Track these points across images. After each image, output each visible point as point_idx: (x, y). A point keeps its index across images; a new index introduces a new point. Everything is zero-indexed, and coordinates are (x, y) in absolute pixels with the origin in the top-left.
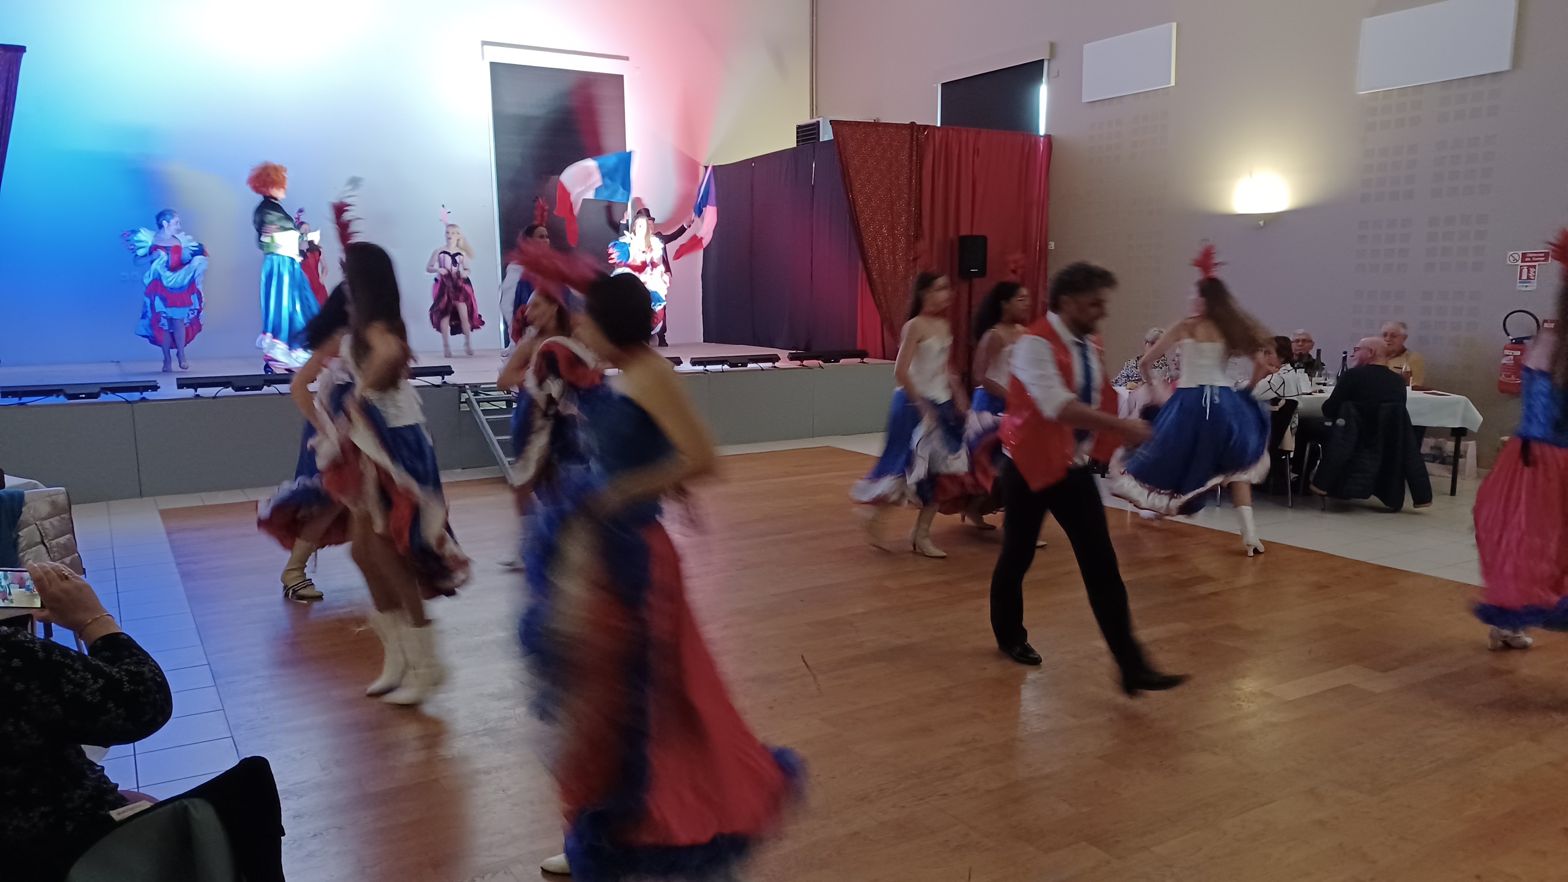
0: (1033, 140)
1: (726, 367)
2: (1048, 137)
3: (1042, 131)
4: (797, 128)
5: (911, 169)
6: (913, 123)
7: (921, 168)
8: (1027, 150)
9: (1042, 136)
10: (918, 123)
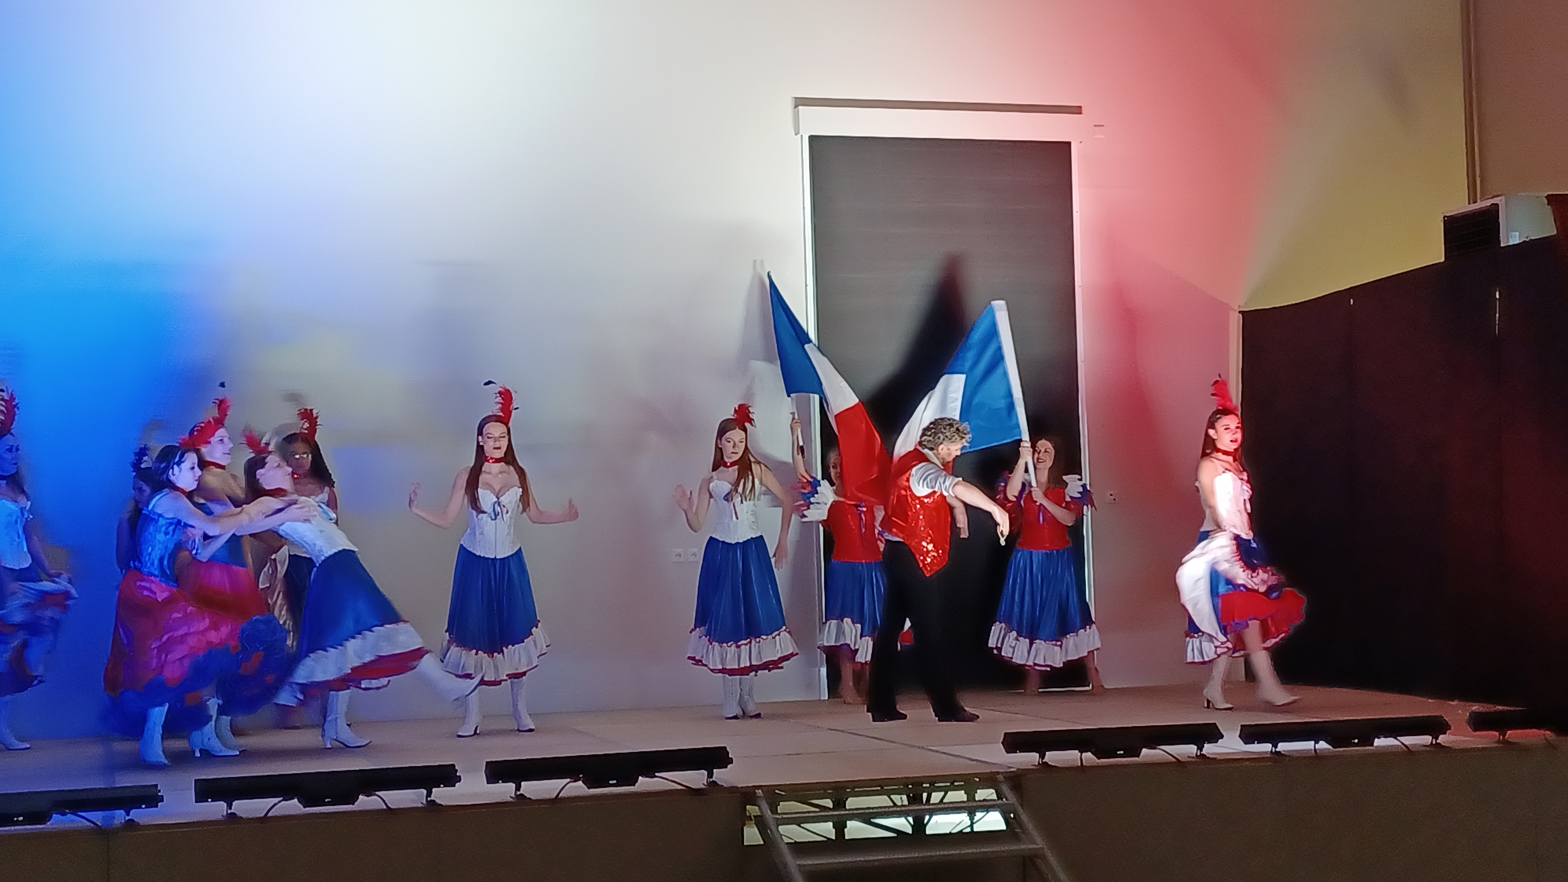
1: (1323, 745)
4: (1444, 223)
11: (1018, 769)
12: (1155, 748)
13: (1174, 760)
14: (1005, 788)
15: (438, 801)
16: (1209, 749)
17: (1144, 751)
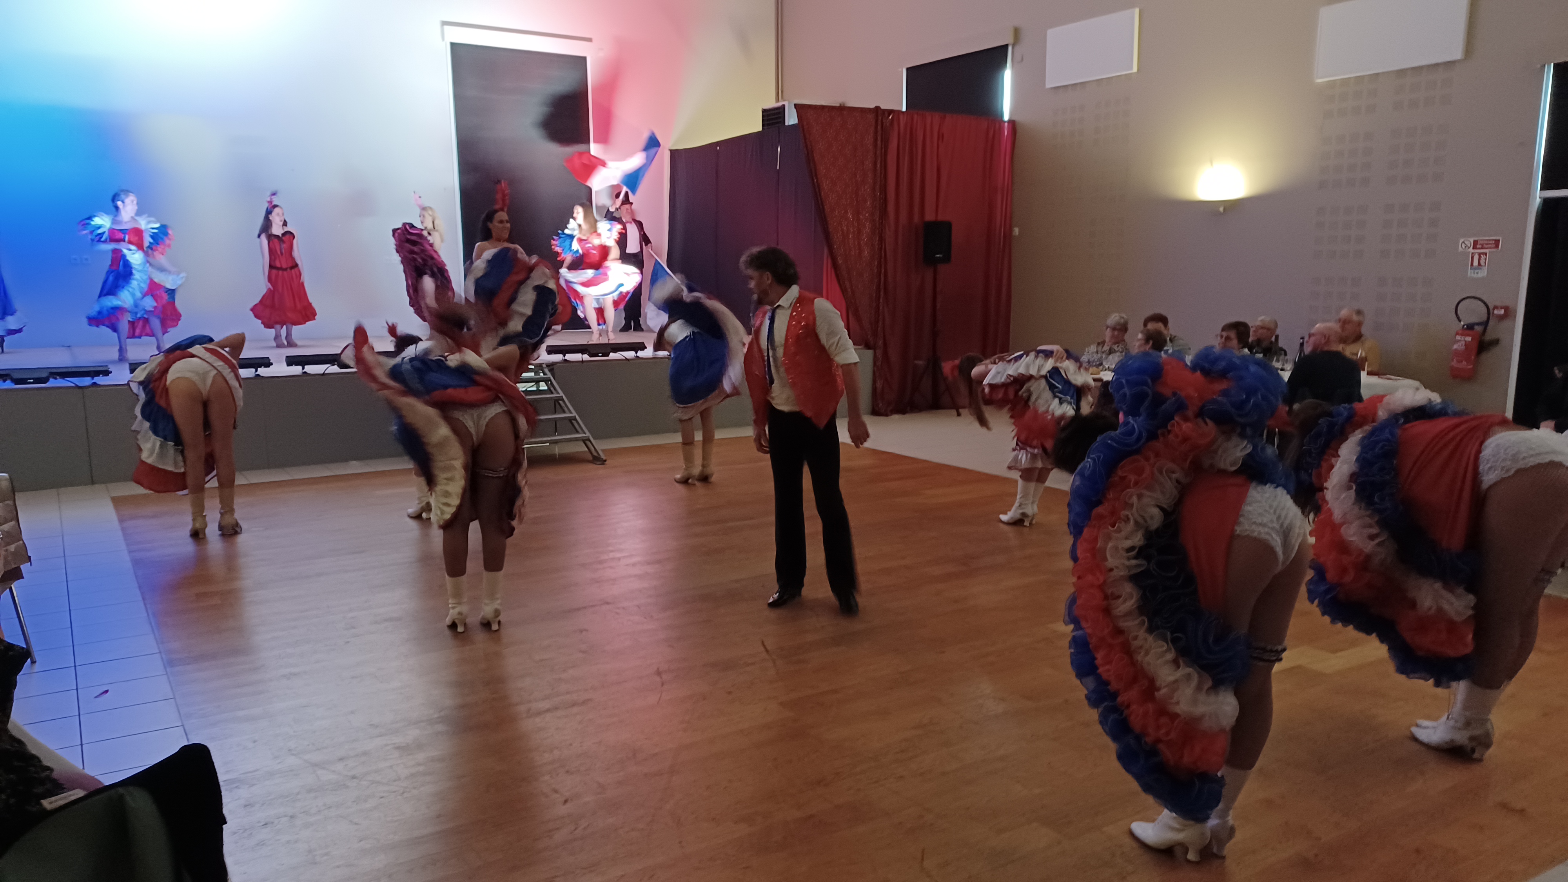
0: (997, 125)
2: (1012, 122)
3: (1006, 118)
4: (763, 112)
5: (875, 154)
6: (877, 108)
7: (886, 152)
8: (991, 135)
9: (1005, 122)
10: (882, 108)
11: (553, 362)
12: (615, 352)
13: (625, 358)
14: (546, 370)
15: (261, 375)
16: (641, 354)
17: (611, 354)
